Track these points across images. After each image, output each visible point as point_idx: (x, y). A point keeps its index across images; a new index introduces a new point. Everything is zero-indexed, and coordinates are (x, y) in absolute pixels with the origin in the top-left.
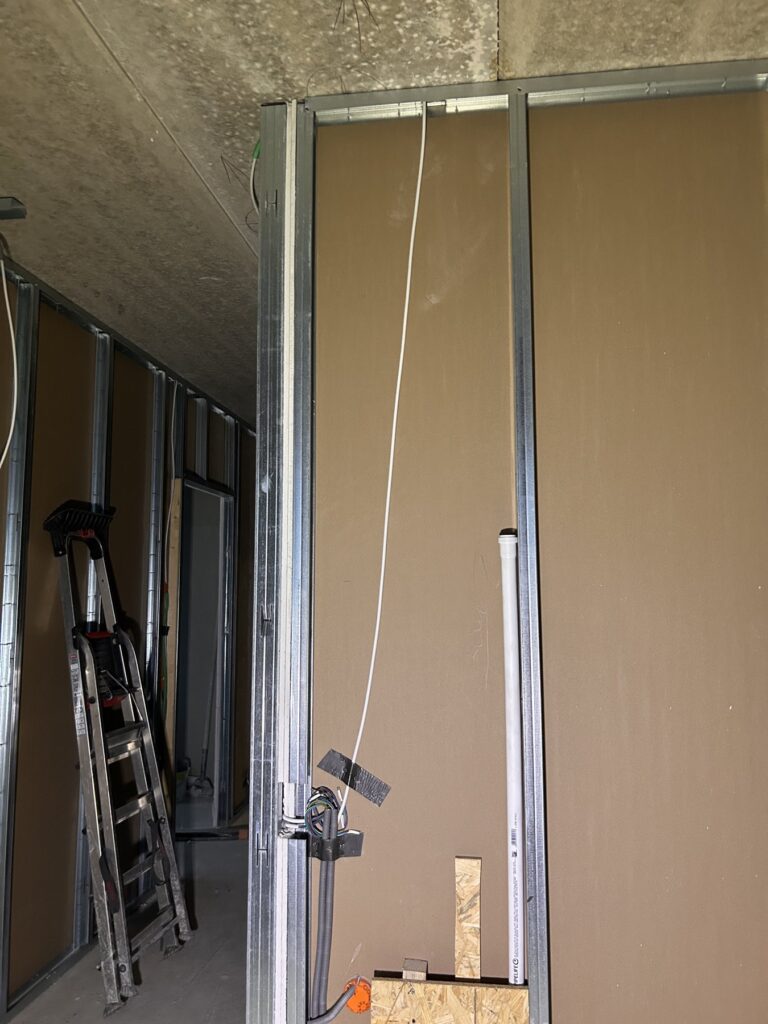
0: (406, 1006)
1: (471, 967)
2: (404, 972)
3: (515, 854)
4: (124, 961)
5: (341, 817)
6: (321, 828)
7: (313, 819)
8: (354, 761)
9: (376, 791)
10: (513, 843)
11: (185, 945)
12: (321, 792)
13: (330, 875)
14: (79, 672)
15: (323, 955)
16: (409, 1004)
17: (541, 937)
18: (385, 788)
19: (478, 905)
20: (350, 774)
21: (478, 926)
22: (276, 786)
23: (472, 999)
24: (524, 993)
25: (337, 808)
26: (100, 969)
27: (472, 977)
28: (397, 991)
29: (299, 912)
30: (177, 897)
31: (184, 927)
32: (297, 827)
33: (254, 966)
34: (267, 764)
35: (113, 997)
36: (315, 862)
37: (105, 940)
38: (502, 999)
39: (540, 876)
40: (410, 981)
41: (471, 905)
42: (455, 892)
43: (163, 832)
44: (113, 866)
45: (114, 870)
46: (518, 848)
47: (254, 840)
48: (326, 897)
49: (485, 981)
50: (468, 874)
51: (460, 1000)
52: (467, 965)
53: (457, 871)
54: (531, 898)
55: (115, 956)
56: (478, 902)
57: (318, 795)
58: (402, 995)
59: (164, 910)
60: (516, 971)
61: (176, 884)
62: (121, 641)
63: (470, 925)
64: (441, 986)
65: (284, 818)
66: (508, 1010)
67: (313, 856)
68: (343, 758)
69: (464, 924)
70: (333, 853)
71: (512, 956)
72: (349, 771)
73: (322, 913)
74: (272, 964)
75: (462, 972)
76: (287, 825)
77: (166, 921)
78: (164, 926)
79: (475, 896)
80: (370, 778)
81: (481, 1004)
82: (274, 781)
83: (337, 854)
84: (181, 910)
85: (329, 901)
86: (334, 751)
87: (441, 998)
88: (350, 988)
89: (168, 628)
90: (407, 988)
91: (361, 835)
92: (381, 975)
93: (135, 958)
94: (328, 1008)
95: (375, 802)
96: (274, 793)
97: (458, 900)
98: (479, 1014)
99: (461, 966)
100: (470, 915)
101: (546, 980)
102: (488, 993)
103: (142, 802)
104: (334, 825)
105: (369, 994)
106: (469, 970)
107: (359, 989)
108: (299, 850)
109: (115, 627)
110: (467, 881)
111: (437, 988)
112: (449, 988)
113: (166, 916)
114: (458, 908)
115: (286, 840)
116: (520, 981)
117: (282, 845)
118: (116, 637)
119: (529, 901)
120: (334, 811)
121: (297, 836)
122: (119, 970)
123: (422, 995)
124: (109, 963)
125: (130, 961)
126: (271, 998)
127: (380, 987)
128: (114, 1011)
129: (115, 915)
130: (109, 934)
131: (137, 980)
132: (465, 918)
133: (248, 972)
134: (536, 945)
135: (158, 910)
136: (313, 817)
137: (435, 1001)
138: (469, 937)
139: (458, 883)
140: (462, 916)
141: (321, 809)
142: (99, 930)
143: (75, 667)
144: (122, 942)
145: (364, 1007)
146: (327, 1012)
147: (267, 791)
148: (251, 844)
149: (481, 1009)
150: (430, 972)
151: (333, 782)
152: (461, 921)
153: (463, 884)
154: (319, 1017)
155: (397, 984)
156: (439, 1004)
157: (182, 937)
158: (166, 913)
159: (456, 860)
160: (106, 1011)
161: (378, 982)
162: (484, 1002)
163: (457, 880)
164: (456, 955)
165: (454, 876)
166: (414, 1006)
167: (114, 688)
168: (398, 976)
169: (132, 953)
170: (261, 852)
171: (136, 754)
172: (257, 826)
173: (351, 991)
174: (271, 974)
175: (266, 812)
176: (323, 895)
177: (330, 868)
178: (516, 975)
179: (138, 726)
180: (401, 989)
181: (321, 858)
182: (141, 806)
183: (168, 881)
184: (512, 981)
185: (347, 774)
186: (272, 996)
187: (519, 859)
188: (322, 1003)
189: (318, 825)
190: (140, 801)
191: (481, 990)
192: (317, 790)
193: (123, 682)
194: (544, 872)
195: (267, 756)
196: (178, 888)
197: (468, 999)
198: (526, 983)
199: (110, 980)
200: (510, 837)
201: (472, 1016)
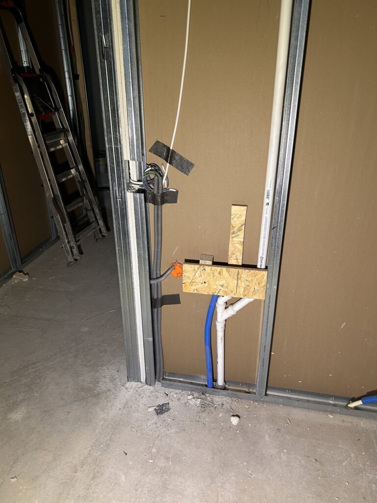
0: (201, 276)
1: (237, 259)
2: (200, 261)
3: (268, 204)
4: (73, 244)
5: (164, 181)
6: (153, 187)
7: (148, 182)
8: (171, 148)
9: (185, 166)
10: (268, 198)
11: (105, 237)
12: (152, 167)
13: (160, 212)
14: (20, 97)
15: (157, 251)
16: (203, 275)
17: (278, 247)
18: (192, 165)
19: (243, 230)
20: (169, 156)
21: (243, 240)
22: (123, 163)
23: (236, 274)
24: (265, 273)
25: (162, 176)
26: (62, 247)
27: (237, 264)
28: (196, 269)
29: (143, 231)
30: (98, 217)
31: (104, 229)
32: (138, 186)
33: (121, 255)
34: (117, 149)
35: (70, 259)
36: (151, 206)
37: (63, 235)
38: (253, 275)
39: (281, 216)
40: (203, 265)
41: (239, 230)
42: (231, 223)
43: (87, 187)
44: (60, 203)
45: (61, 204)
46: (270, 201)
47: (113, 193)
48: (158, 223)
49: (244, 266)
50: (238, 214)
51: (230, 275)
52: (235, 258)
53: (232, 212)
54: (274, 228)
55: (69, 242)
56: (244, 228)
57: (150, 168)
58: (199, 271)
59: (93, 222)
60: (261, 262)
61: (97, 211)
62: (45, 80)
63: (238, 240)
64: (220, 268)
65: (131, 181)
66: (255, 280)
67: (150, 202)
68: (164, 146)
69: (235, 239)
70: (161, 201)
71: (260, 255)
72: (169, 154)
73: (156, 231)
74: (130, 254)
75: (232, 261)
76: (133, 185)
77: (94, 227)
78: (94, 229)
79: (242, 225)
80: (181, 158)
81: (241, 277)
82: (121, 159)
83: (163, 202)
84: (101, 222)
85: (159, 226)
86: (158, 142)
87: (219, 273)
88: (172, 266)
89: (79, 75)
90: (202, 268)
91: (177, 192)
92: (188, 261)
93: (78, 243)
94: (162, 274)
95: (185, 173)
96: (122, 166)
97: (232, 227)
98: (239, 281)
99: (232, 259)
100: (238, 235)
101: (278, 267)
102: (245, 273)
103: (73, 171)
104: (160, 186)
105: (182, 269)
106: (236, 261)
107: (177, 267)
108: (140, 199)
109: (40, 70)
110: (238, 218)
111: (218, 269)
112: (224, 269)
113: (94, 225)
114: (232, 231)
115: (132, 194)
116: (263, 267)
117: (130, 196)
118: (42, 77)
119: (273, 229)
120: (160, 178)
121: (139, 191)
122: (71, 248)
123: (210, 271)
124: (66, 245)
125: (76, 244)
126: (131, 270)
127: (187, 267)
128: (72, 265)
129: (65, 224)
130: (64, 233)
131: (81, 252)
132: (235, 236)
133: (118, 258)
134: (274, 251)
135: (90, 222)
136: (147, 181)
137: (216, 274)
138: (237, 245)
139: (233, 218)
140: (234, 235)
141: (152, 176)
142: (59, 231)
143: (18, 94)
144: (71, 236)
145: (179, 275)
146: (161, 276)
147: (118, 165)
148: (112, 196)
149: (240, 279)
150: (214, 261)
151: (159, 161)
152: (233, 238)
153: (235, 219)
154: (157, 278)
155: (196, 266)
156: (219, 275)
157: (103, 234)
158: (93, 224)
159: (233, 207)
160: (68, 264)
161: (187, 265)
162: (242, 276)
163: (232, 217)
164: (229, 253)
165: (231, 215)
166: (205, 276)
167: (46, 108)
168: (197, 262)
169: (77, 242)
170: (118, 200)
171: (66, 146)
172: (114, 185)
173: (173, 268)
174: (130, 259)
175: (119, 178)
176: (156, 222)
177: (160, 209)
178: (261, 264)
179: (64, 131)
180: (198, 268)
181: (154, 204)
182: (73, 173)
183: (93, 209)
184: (259, 266)
185: (167, 156)
186: (131, 269)
187: (270, 206)
188: (158, 272)
189: (151, 186)
190: (72, 170)
191: (241, 270)
192: (149, 165)
193: (51, 105)
194: (284, 214)
195: (116, 144)
196: (98, 213)
197: (234, 274)
198: (266, 268)
199: (68, 252)
200: (266, 194)
201: (236, 282)
